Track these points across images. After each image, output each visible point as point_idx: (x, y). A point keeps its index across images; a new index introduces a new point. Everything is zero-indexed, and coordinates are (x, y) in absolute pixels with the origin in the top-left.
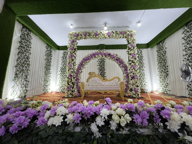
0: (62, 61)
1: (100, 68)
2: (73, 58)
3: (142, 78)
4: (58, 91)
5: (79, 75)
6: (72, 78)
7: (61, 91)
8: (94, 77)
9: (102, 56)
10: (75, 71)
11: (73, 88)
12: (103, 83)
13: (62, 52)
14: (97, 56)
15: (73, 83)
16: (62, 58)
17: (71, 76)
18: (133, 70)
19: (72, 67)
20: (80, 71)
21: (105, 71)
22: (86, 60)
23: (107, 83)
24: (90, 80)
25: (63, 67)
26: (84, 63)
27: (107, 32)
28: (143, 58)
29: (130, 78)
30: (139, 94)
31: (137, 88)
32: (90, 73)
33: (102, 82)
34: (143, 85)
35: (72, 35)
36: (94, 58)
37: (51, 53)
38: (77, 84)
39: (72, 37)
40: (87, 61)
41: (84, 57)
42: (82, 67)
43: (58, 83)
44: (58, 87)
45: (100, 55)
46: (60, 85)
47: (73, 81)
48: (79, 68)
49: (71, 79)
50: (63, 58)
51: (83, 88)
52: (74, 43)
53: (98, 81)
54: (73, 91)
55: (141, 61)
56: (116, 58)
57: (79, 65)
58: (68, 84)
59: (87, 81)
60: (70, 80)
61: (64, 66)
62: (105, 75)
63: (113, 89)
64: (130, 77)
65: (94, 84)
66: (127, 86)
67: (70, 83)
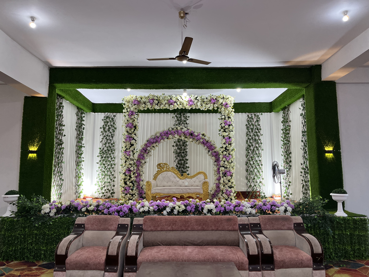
0: (102, 137)
1: (178, 151)
2: (133, 142)
3: (256, 170)
4: (96, 195)
5: (140, 168)
6: (132, 173)
7: (101, 195)
8: (166, 171)
9: (180, 137)
10: (135, 161)
11: (132, 190)
12: (181, 182)
13: (101, 116)
14: (170, 136)
15: (132, 182)
16: (102, 130)
17: (130, 171)
18: (226, 163)
19: (131, 157)
20: (143, 162)
21: (187, 158)
22: (153, 143)
23: (186, 182)
24: (160, 177)
25: (105, 149)
26: (149, 148)
27: (188, 98)
28: (262, 132)
29: (221, 175)
30: (233, 198)
31: (229, 190)
32: (159, 165)
33: (178, 179)
34: (257, 184)
35: (129, 102)
36: (166, 140)
37: (83, 122)
38: (139, 182)
39: (130, 105)
40: (154, 145)
41: (149, 137)
42: (145, 155)
43: (95, 180)
44: (97, 187)
45: (176, 136)
46: (100, 183)
47: (132, 179)
48: (141, 157)
49: (130, 176)
50: (104, 129)
51: (150, 190)
52: (133, 117)
53: (173, 179)
54: (132, 195)
55: (257, 138)
56: (201, 140)
57: (141, 151)
58: (125, 183)
59: (155, 178)
60: (129, 178)
61: (107, 145)
62: (188, 165)
63: (192, 191)
64: (221, 173)
65: (165, 184)
66: (218, 187)
67: (128, 183)
